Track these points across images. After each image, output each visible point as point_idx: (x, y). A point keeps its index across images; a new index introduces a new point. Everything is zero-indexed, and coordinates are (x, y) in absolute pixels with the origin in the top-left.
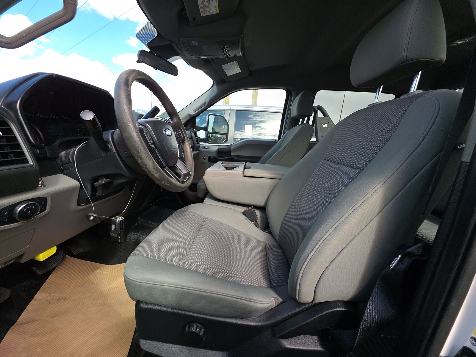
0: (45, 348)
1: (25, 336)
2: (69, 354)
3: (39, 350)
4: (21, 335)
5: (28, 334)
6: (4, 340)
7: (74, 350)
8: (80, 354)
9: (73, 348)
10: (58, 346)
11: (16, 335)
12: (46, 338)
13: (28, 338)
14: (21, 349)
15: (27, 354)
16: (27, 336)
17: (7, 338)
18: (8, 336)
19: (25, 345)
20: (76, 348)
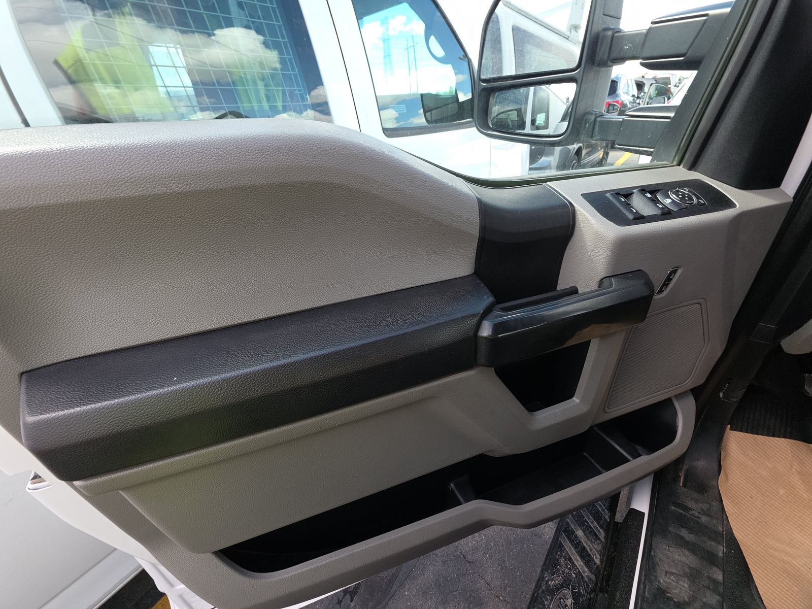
0: (789, 499)
1: (795, 464)
2: (791, 538)
3: (782, 492)
4: (794, 459)
5: (801, 467)
6: (772, 438)
7: (799, 544)
8: (796, 555)
9: (802, 542)
10: (798, 517)
11: (790, 452)
12: (806, 496)
13: (794, 470)
14: (771, 466)
15: (767, 476)
16: (797, 467)
17: (777, 442)
18: (781, 442)
19: (780, 469)
20: (804, 545)
